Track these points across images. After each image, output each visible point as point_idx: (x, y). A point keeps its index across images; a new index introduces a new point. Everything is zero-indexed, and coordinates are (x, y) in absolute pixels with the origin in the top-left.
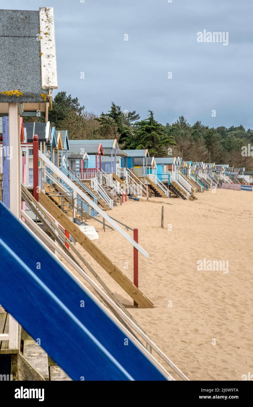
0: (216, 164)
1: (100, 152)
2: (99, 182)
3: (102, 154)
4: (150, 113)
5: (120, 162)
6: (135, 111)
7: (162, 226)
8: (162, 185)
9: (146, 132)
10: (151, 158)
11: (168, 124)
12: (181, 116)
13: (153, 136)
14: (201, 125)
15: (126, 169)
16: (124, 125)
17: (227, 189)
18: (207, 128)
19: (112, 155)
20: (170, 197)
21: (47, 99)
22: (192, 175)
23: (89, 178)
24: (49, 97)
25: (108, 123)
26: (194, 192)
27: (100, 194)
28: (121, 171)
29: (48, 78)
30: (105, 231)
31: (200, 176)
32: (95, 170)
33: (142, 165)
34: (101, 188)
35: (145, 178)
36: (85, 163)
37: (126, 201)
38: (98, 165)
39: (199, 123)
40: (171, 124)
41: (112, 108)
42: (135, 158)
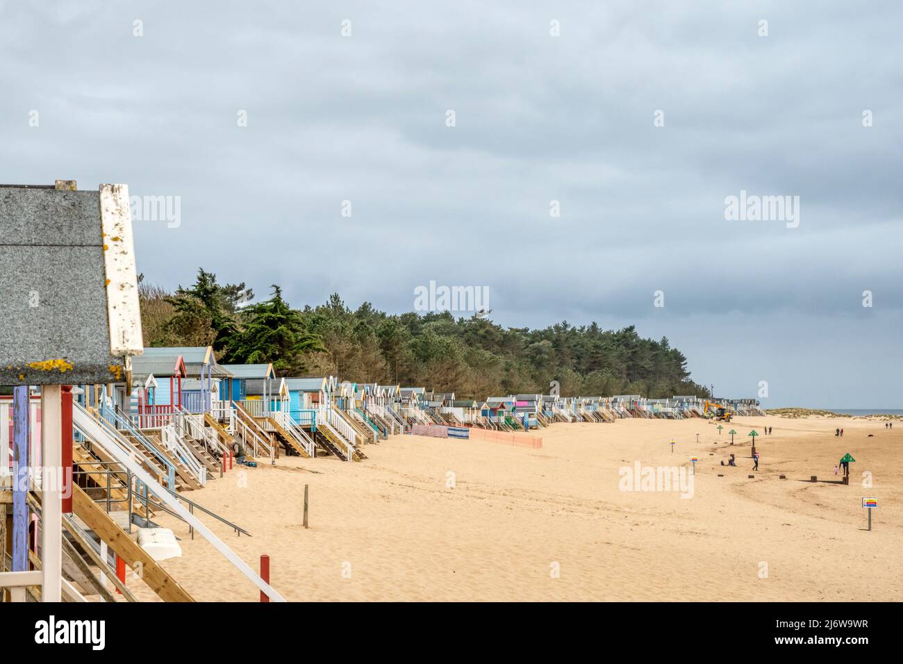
0: (401, 387)
1: (179, 373)
2: (178, 433)
3: (183, 376)
4: (275, 289)
5: (218, 390)
6: (243, 283)
7: (305, 524)
8: (299, 431)
9: (267, 327)
10: (278, 379)
11: (307, 307)
12: (333, 294)
13: (281, 335)
14: (371, 310)
15: (229, 404)
16: (222, 311)
17: (422, 435)
18: (383, 315)
19: (202, 376)
20: (315, 457)
21: (122, 375)
22: (357, 409)
23: (157, 426)
24: (127, 372)
25: (194, 311)
26: (360, 443)
27: (179, 455)
28: (220, 408)
29: (123, 332)
30: (193, 539)
31: (370, 411)
32: (170, 408)
33: (262, 395)
34: (181, 445)
35: (267, 420)
36: (149, 394)
37: (231, 468)
38: (176, 397)
39: (367, 306)
40: (313, 308)
41: (200, 279)
42: (247, 381)
